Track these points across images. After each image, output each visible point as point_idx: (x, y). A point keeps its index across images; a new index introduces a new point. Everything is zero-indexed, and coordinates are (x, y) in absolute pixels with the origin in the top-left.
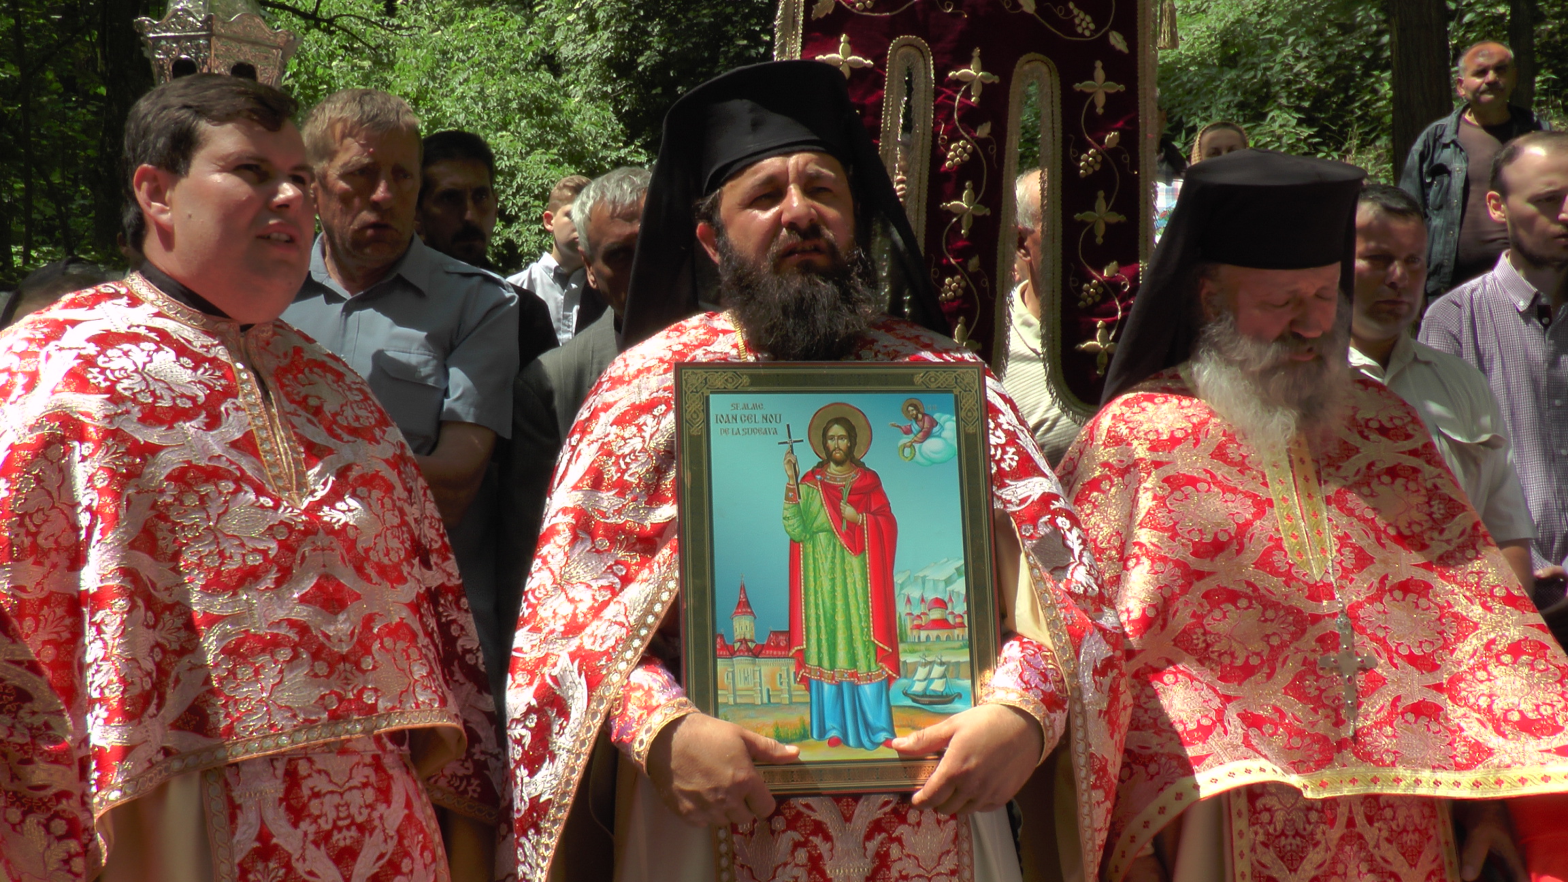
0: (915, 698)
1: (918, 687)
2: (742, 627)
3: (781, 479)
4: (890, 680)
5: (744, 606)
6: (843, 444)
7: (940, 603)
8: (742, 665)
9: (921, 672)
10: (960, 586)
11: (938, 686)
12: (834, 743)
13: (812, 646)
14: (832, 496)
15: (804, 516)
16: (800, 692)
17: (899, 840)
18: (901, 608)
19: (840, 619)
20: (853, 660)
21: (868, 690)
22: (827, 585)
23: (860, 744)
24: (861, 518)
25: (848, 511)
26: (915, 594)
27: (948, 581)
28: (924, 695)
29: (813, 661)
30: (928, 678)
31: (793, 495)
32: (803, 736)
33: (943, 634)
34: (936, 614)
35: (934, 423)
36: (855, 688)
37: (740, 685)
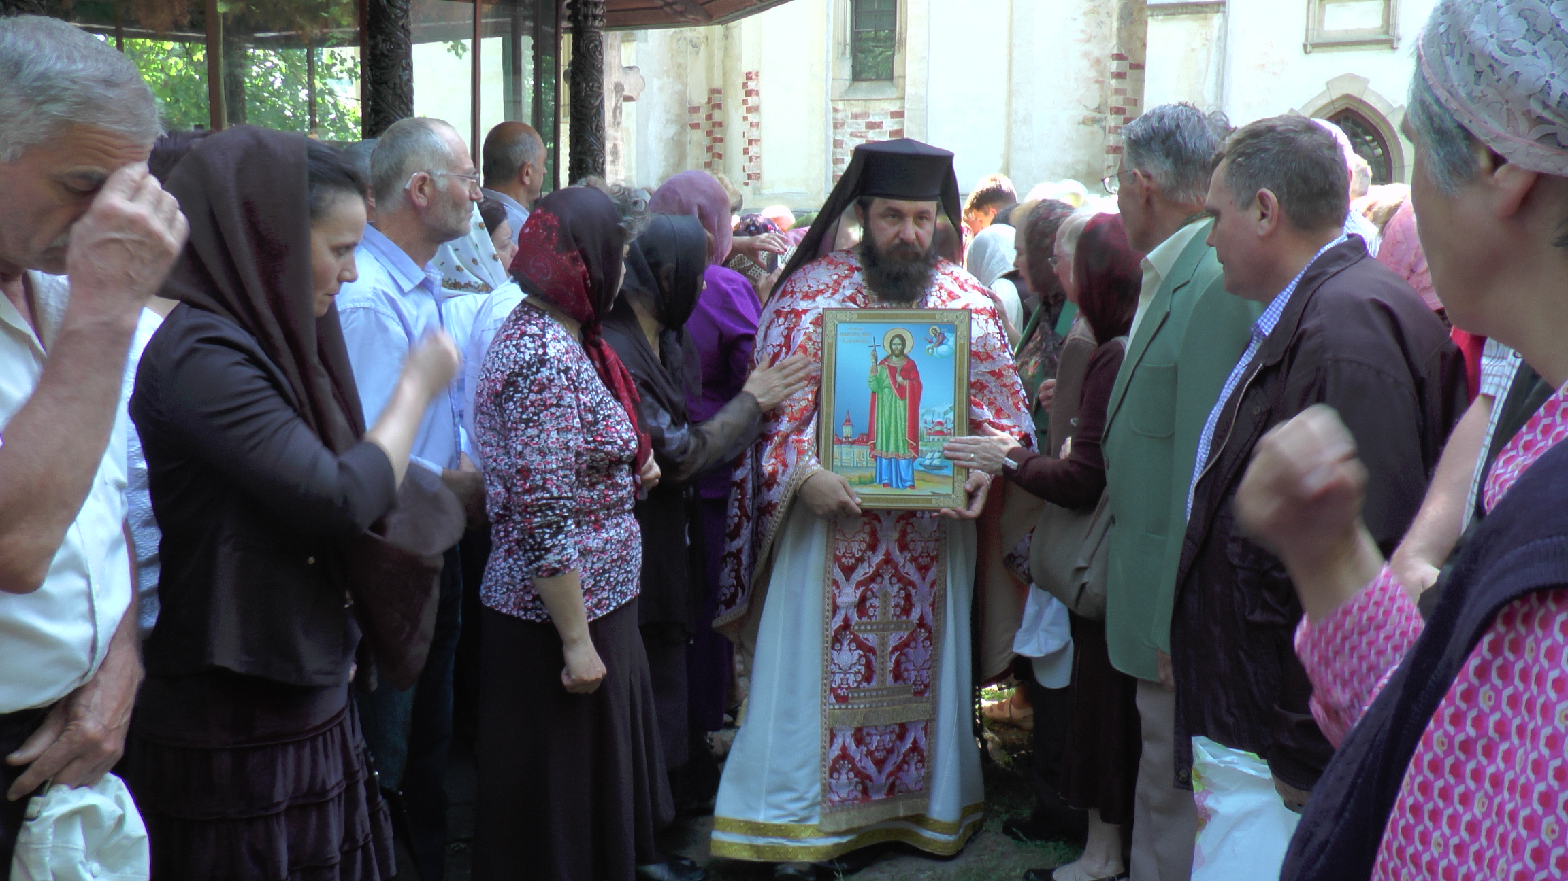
0: (925, 467)
1: (927, 462)
2: (847, 431)
3: (870, 363)
4: (915, 458)
5: (848, 422)
6: (899, 347)
7: (940, 423)
8: (845, 448)
9: (929, 455)
10: (951, 416)
11: (936, 462)
12: (885, 485)
13: (879, 440)
14: (893, 371)
15: (878, 380)
16: (872, 462)
17: (912, 524)
18: (921, 425)
19: (892, 429)
20: (897, 448)
21: (903, 463)
22: (887, 413)
23: (898, 487)
24: (906, 383)
25: (900, 379)
26: (929, 418)
27: (946, 413)
28: (930, 465)
29: (879, 447)
30: (932, 458)
31: (875, 370)
32: (871, 482)
33: (941, 438)
34: (938, 428)
35: (944, 337)
36: (897, 461)
37: (844, 457)
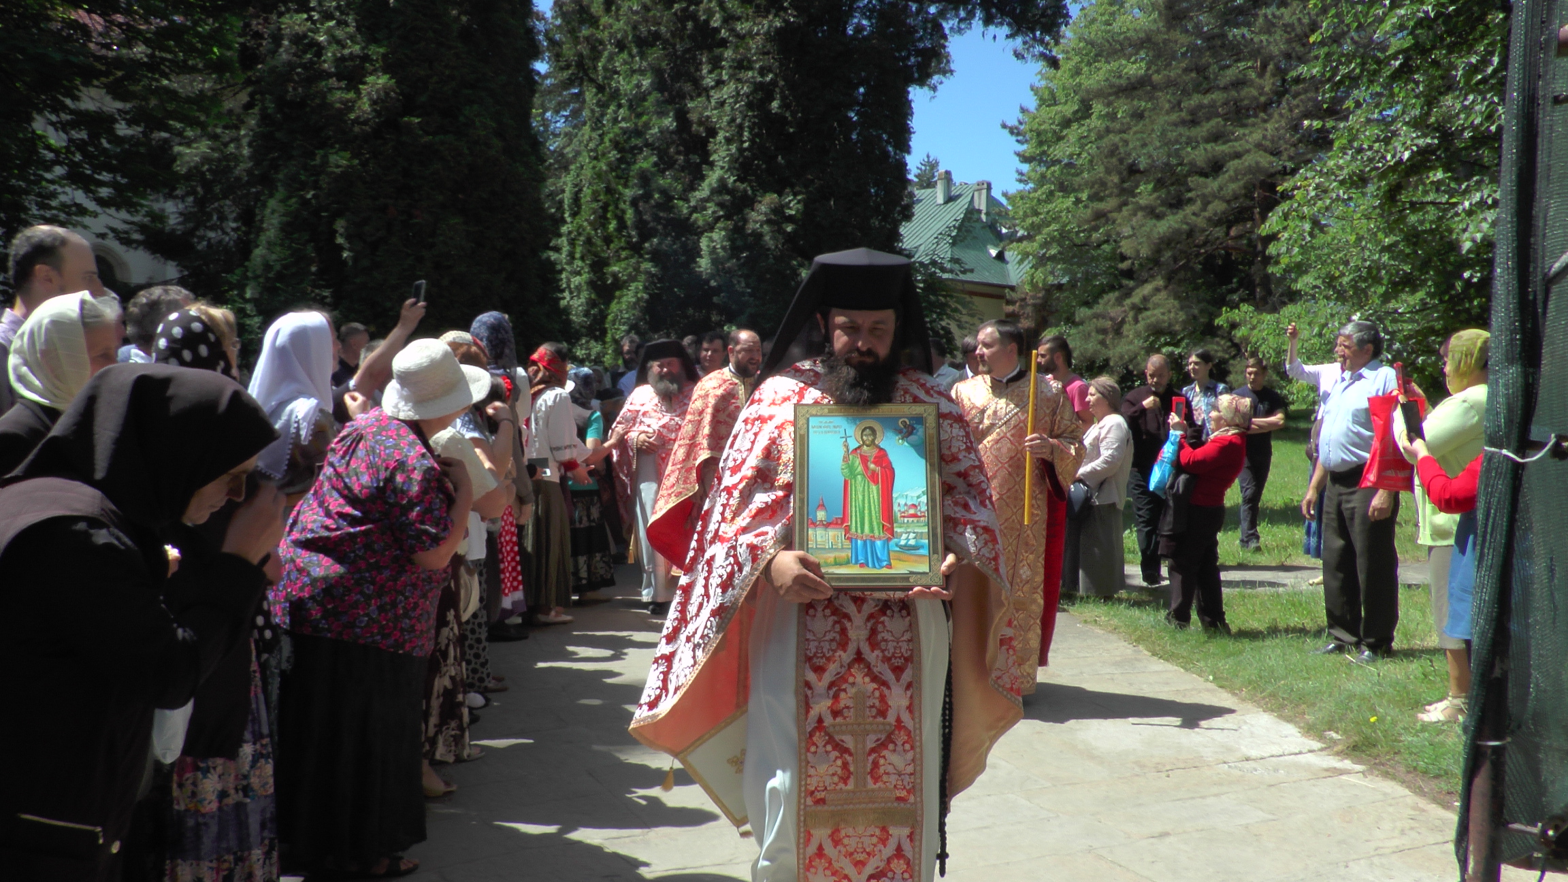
1: (903, 543)
2: (821, 515)
4: (889, 539)
5: (822, 506)
6: (870, 438)
7: (914, 506)
8: (820, 532)
9: (904, 536)
10: (924, 499)
11: (912, 542)
12: (862, 565)
13: (853, 523)
14: (864, 460)
15: (851, 468)
16: (847, 543)
17: (883, 623)
18: (896, 508)
19: (866, 512)
20: (872, 530)
21: (879, 543)
22: (860, 497)
23: (874, 567)
24: (878, 469)
25: (872, 466)
26: (902, 502)
27: (918, 497)
28: (905, 546)
29: (853, 529)
30: (907, 539)
31: (846, 459)
32: (847, 563)
33: (915, 520)
34: (912, 511)
35: (913, 428)
36: (873, 544)
37: (819, 539)
